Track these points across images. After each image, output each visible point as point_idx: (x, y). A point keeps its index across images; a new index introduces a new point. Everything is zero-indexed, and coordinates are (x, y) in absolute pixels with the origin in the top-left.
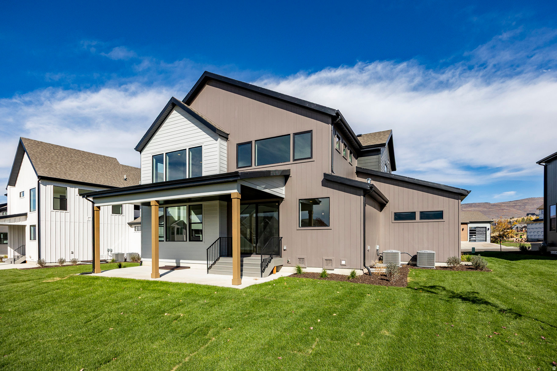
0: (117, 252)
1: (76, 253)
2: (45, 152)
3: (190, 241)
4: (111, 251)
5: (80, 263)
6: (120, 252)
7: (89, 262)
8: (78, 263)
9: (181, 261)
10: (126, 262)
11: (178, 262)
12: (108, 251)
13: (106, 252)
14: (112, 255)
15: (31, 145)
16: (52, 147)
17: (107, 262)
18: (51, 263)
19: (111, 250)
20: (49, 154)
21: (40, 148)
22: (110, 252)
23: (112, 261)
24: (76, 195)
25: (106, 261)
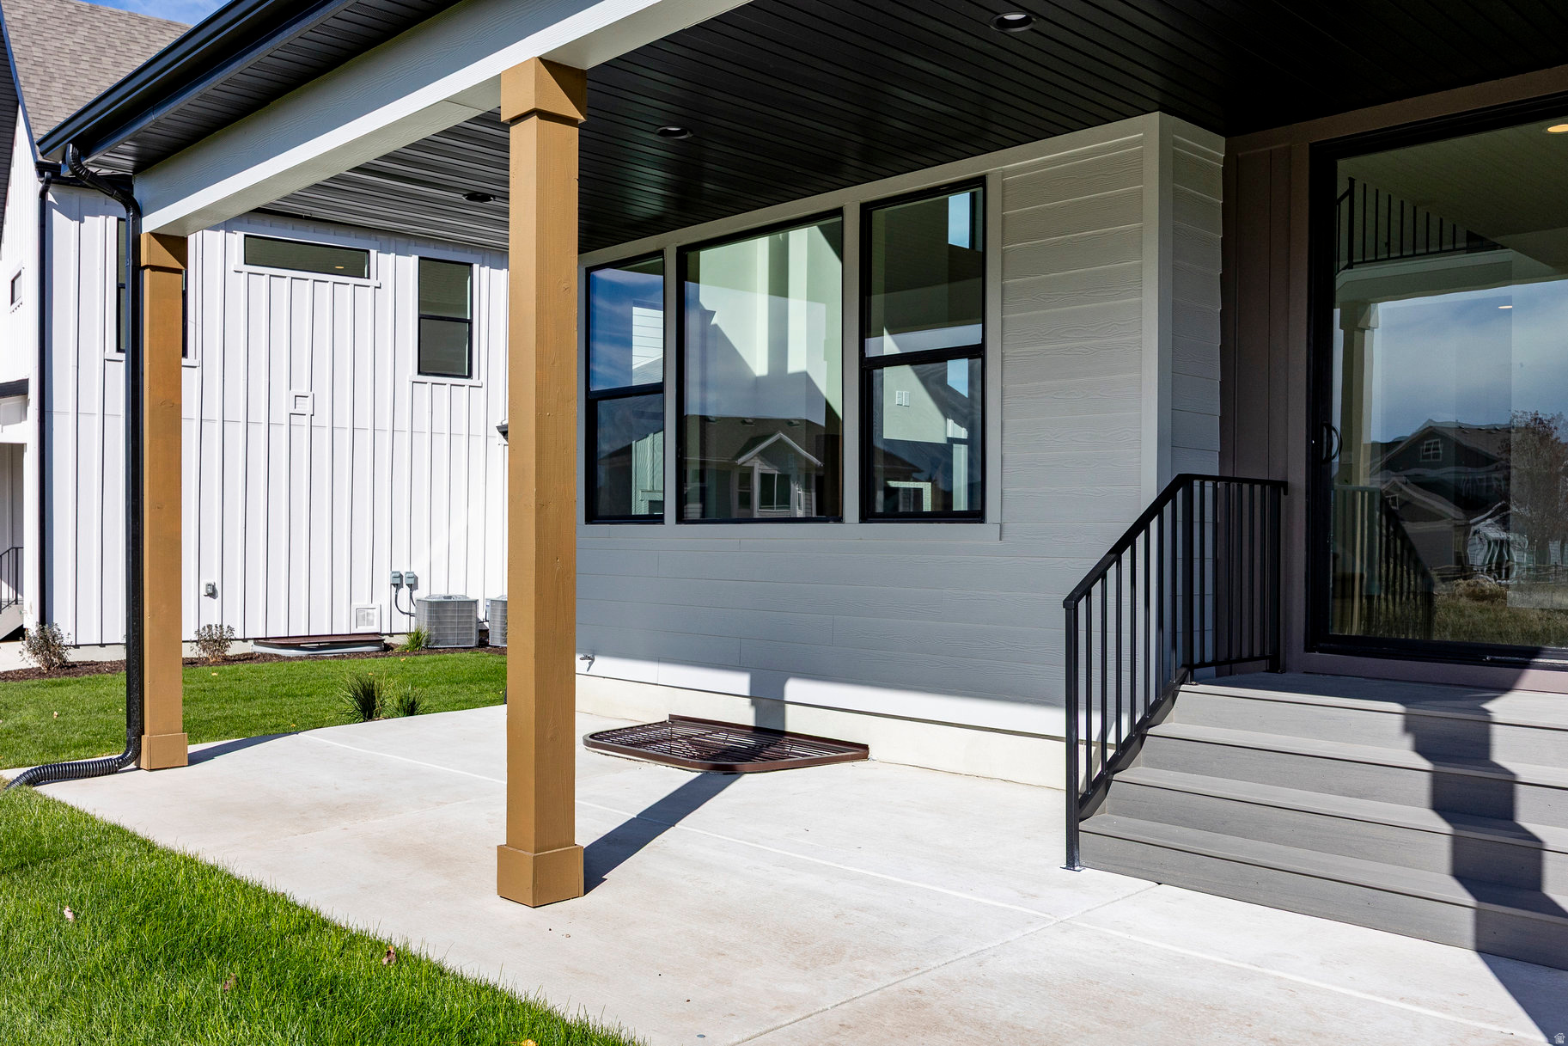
0: (439, 592)
1: (233, 592)
2: (101, 50)
3: (867, 515)
4: (410, 586)
5: (250, 648)
6: (457, 591)
7: (297, 647)
8: (235, 649)
9: (795, 689)
10: (482, 653)
11: (768, 699)
12: (398, 586)
13: (385, 592)
14: (413, 610)
15: (41, 21)
16: (143, 29)
17: (388, 648)
18: (102, 645)
19: (411, 581)
20: (121, 59)
21: (82, 31)
22: (405, 590)
23: (412, 642)
24: (231, 268)
25: (378, 642)
